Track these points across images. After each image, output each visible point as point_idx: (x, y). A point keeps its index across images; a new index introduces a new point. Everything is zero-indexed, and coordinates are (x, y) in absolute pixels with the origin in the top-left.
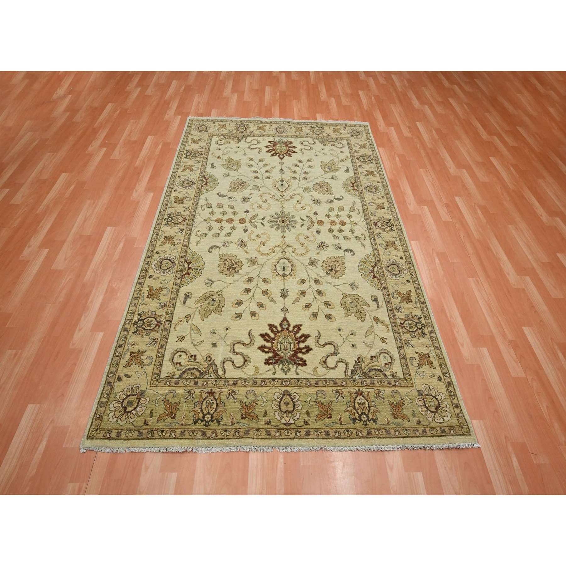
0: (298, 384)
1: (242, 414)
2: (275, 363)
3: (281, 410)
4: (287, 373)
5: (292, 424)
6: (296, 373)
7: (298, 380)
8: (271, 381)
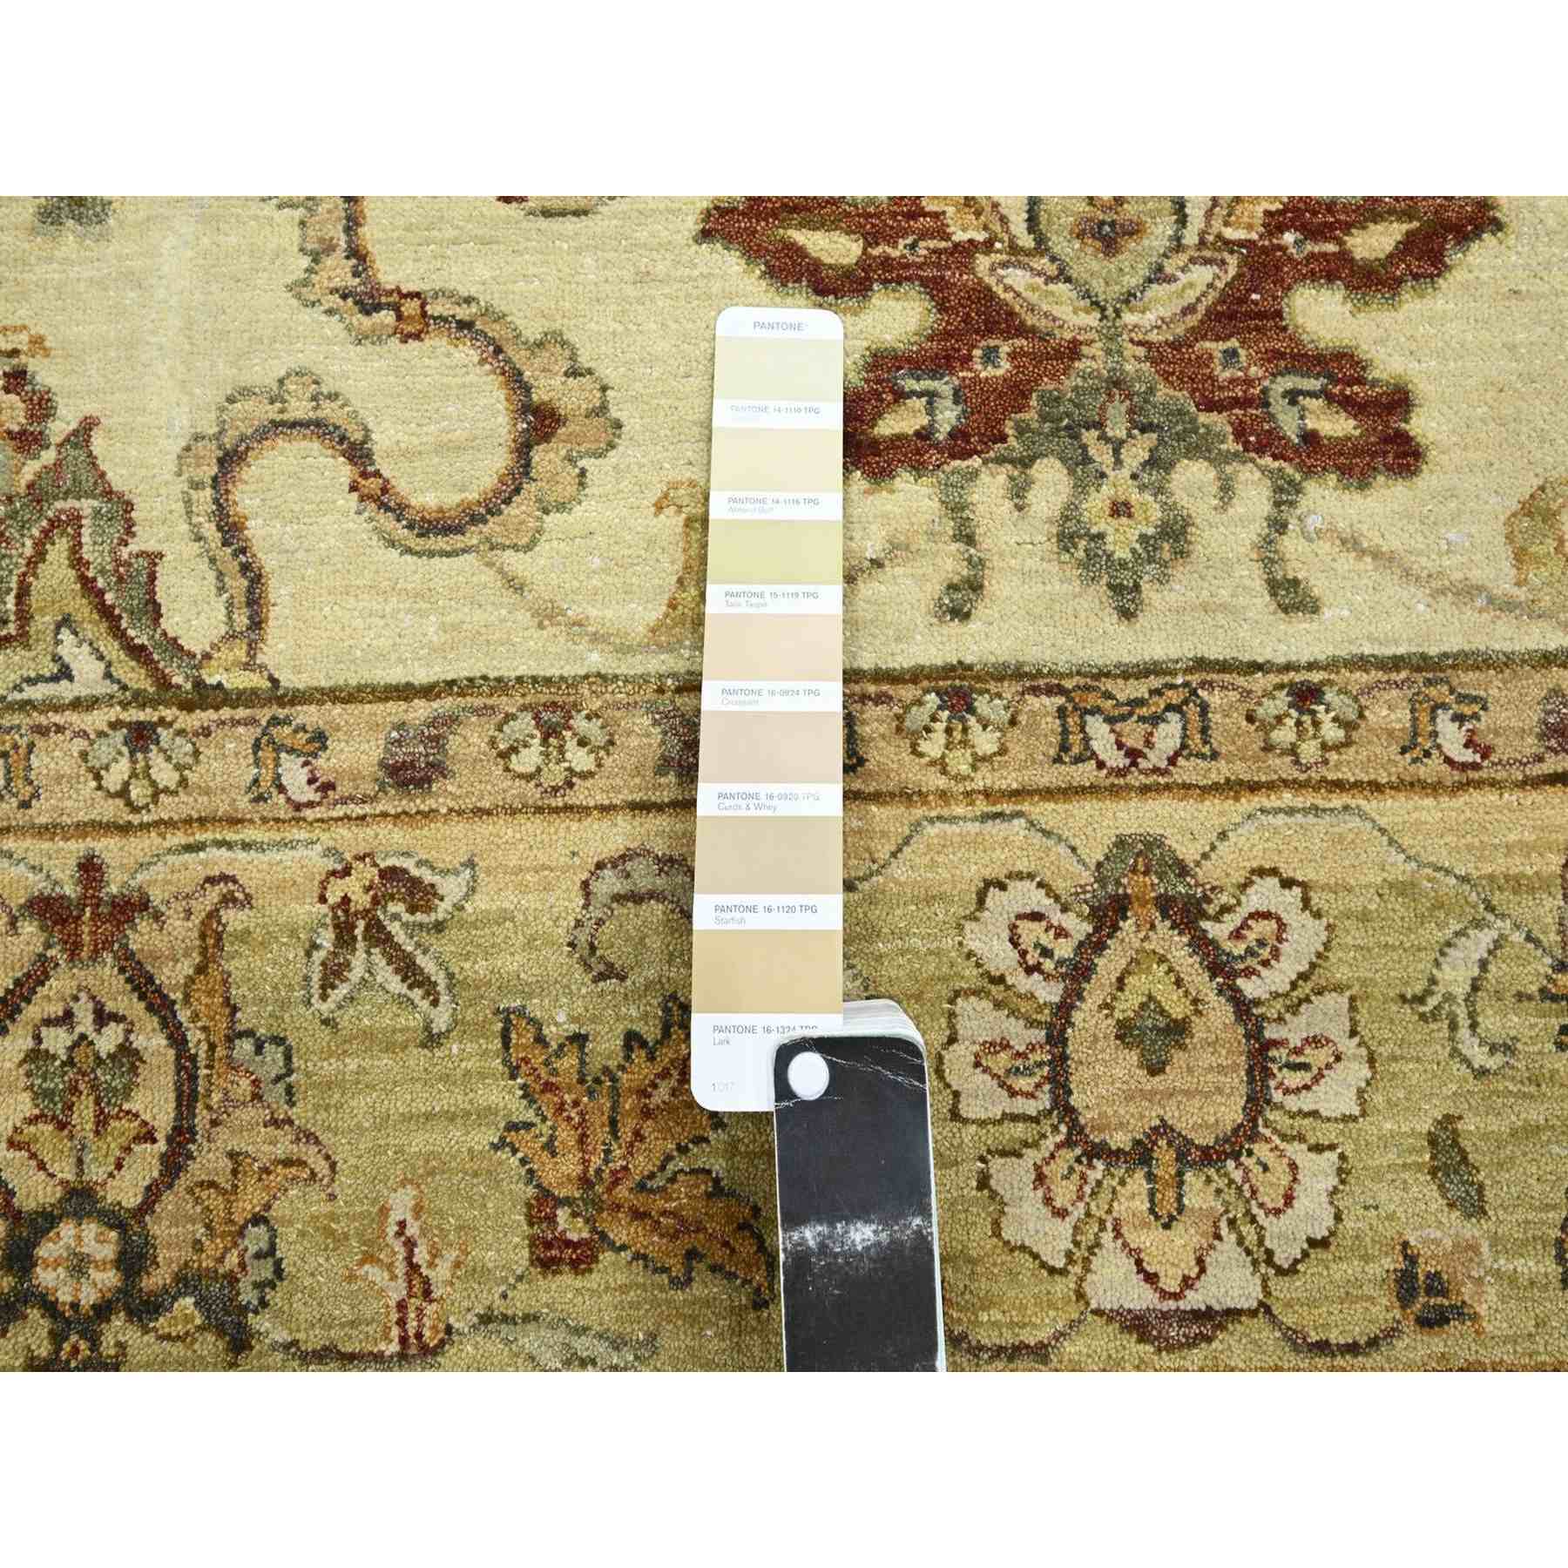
0: (1309, 751)
1: (542, 1206)
2: (961, 444)
3: (1076, 1136)
4: (1148, 590)
5: (1233, 1314)
6: (1274, 586)
7: (1306, 696)
8: (919, 716)
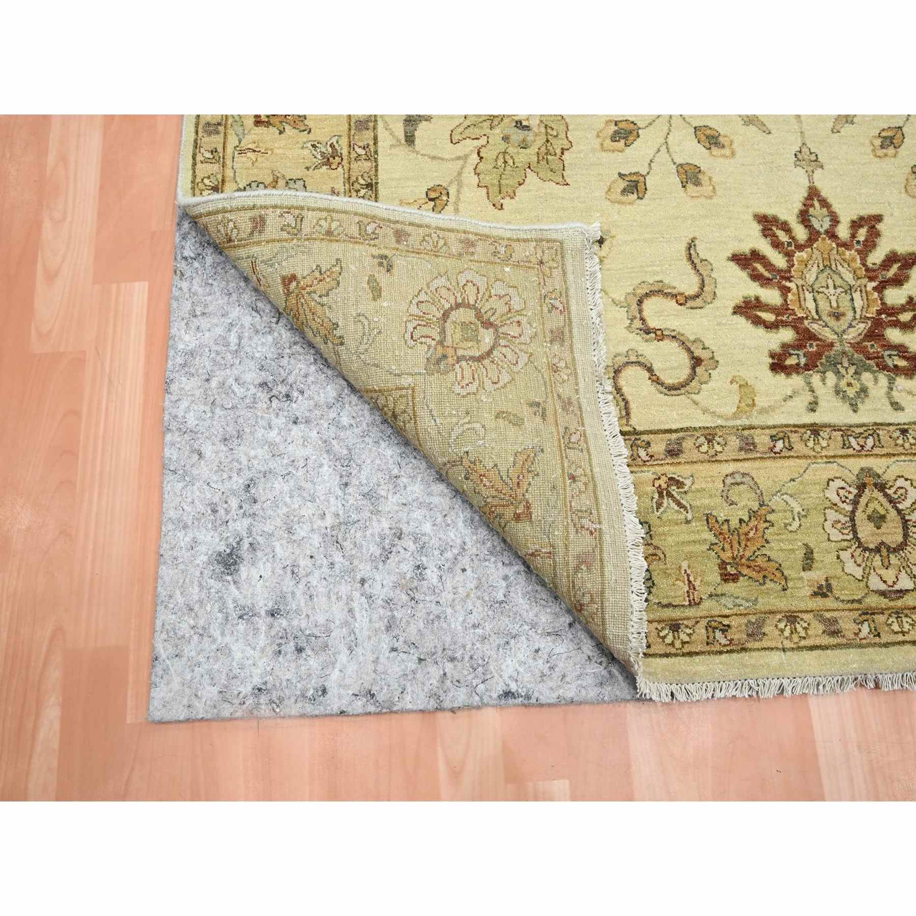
0: (907, 445)
1: (723, 565)
2: (807, 367)
3: (860, 545)
4: (859, 405)
5: (907, 591)
6: (892, 404)
7: (904, 432)
8: (806, 436)
